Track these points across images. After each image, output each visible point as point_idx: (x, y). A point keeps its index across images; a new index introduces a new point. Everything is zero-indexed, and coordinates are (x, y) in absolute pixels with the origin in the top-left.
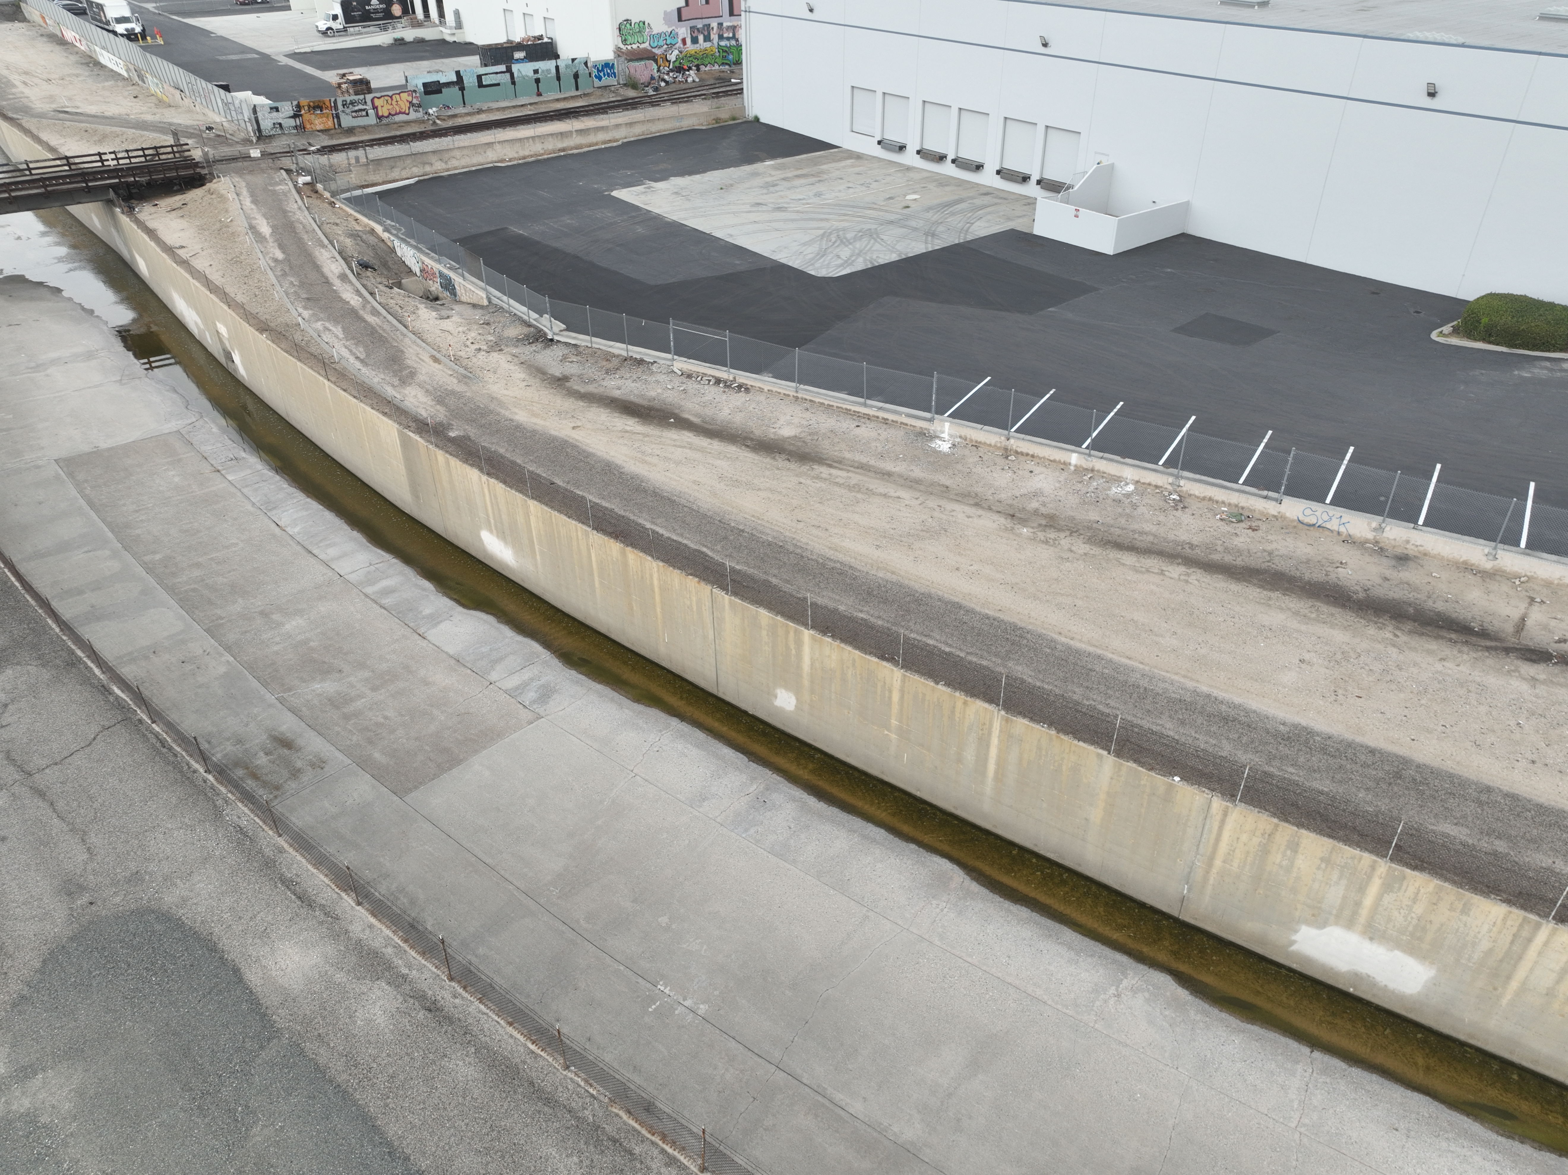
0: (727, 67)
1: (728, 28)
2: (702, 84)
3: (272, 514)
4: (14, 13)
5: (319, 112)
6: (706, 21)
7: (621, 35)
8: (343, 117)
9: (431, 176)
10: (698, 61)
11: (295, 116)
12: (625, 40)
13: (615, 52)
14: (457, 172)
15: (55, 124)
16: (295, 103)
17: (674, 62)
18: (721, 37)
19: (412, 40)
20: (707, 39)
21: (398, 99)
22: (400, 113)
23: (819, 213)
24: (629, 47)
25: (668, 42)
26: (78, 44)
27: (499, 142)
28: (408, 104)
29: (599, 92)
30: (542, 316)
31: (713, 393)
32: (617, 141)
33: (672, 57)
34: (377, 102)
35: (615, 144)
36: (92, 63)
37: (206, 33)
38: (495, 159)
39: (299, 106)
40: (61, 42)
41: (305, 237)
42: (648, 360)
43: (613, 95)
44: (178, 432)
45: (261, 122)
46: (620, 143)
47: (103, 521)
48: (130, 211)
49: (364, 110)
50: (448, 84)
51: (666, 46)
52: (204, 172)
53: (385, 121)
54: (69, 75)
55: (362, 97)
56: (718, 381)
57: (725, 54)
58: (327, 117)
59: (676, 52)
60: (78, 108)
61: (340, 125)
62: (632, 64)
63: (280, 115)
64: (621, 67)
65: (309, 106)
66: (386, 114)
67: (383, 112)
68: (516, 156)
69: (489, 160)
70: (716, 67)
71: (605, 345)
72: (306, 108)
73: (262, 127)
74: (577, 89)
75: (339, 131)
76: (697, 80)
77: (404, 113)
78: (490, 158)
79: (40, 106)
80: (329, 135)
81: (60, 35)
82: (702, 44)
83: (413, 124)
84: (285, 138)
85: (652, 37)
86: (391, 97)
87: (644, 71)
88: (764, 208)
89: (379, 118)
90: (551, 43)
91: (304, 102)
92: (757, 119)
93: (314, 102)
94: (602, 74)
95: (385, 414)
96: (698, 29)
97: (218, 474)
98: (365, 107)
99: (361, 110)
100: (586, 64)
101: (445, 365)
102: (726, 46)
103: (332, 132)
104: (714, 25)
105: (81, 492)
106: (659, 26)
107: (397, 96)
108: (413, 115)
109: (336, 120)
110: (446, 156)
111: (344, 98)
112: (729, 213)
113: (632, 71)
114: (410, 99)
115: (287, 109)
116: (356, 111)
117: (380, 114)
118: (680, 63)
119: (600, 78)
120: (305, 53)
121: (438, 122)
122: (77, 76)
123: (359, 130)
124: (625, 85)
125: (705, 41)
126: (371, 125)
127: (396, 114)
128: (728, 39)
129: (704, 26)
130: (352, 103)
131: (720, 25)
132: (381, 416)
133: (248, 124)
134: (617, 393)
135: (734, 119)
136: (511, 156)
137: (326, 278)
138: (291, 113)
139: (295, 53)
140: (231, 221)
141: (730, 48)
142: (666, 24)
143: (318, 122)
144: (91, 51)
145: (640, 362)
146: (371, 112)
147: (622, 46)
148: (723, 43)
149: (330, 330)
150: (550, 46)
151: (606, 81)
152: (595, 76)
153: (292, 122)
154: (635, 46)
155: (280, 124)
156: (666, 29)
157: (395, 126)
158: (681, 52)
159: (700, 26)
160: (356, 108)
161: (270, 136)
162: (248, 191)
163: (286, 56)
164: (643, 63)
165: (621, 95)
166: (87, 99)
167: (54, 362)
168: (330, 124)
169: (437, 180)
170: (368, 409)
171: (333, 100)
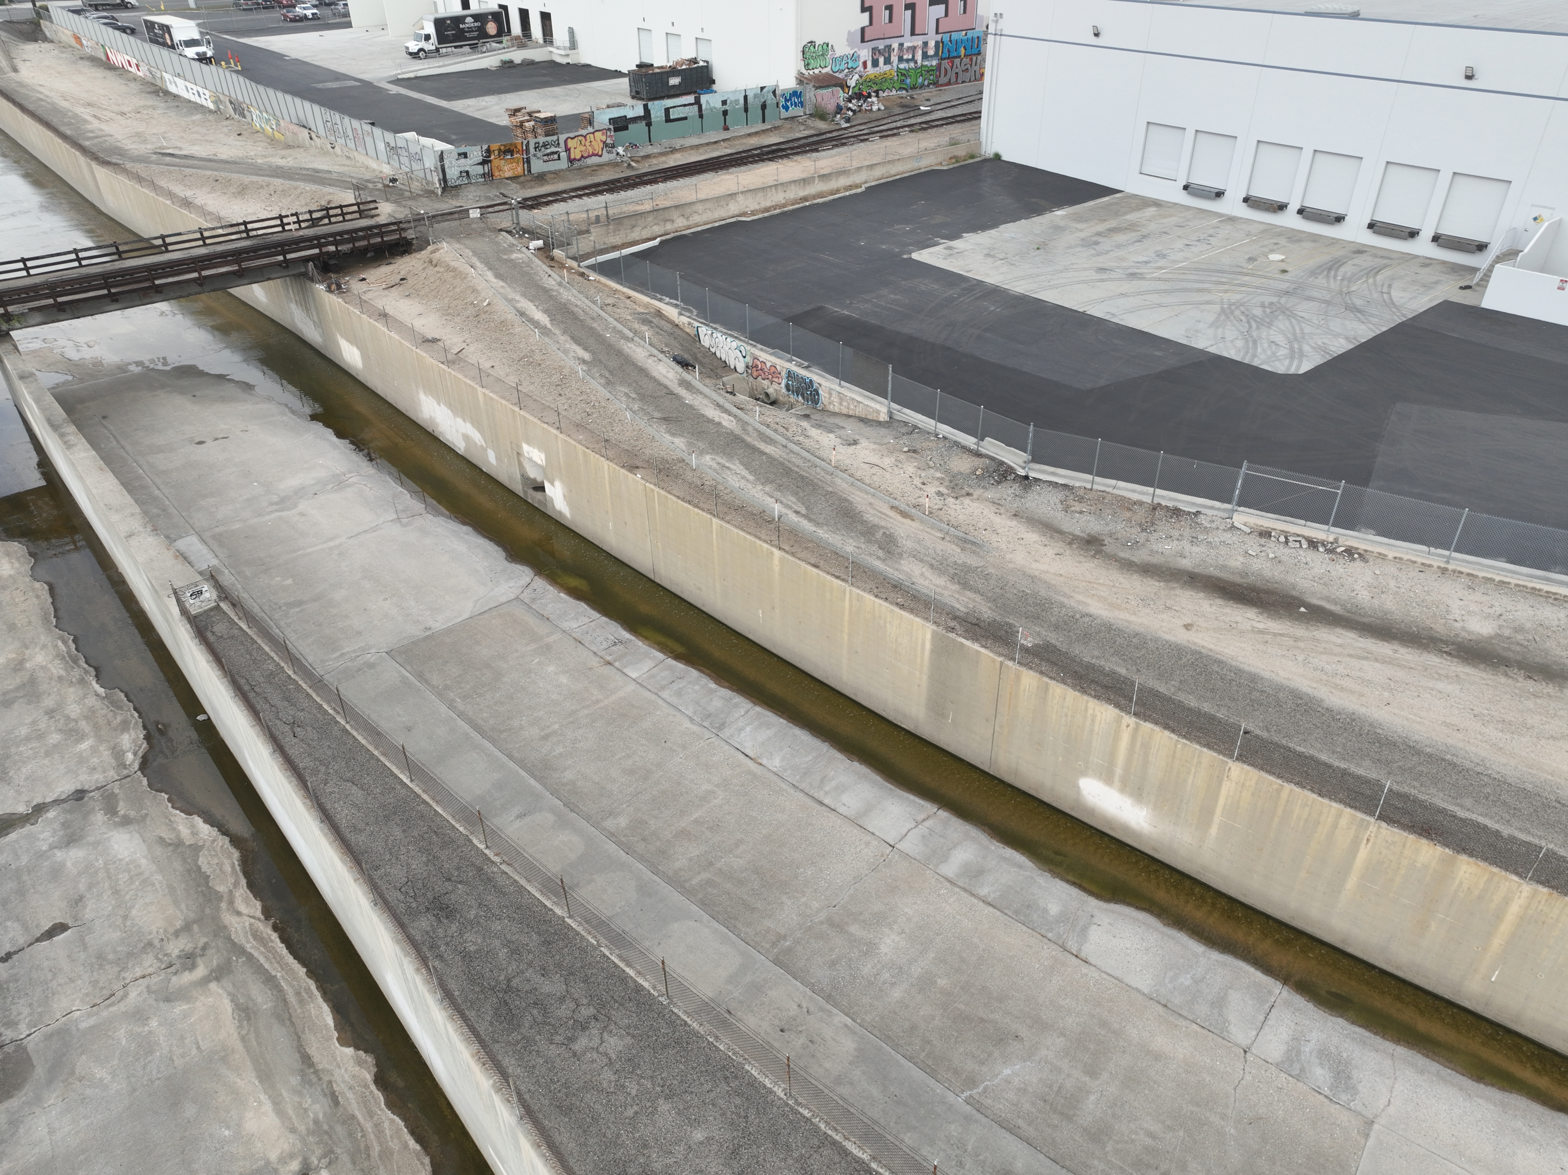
0: (904, 92)
1: (909, 48)
2: (888, 113)
3: (726, 733)
4: (34, 32)
5: (509, 157)
6: (888, 42)
7: (804, 58)
8: (533, 161)
9: (672, 235)
10: (876, 86)
11: (483, 163)
12: (808, 64)
13: (797, 78)
14: (699, 229)
15: (170, 172)
16: (485, 147)
17: (854, 87)
18: (901, 59)
19: (519, 62)
20: (888, 61)
21: (592, 139)
22: (594, 155)
23: (1182, 280)
24: (811, 72)
25: (850, 66)
26: (133, 70)
27: (742, 192)
28: (601, 145)
29: (788, 125)
30: (983, 440)
31: (1318, 562)
32: (857, 186)
33: (852, 83)
34: (571, 144)
35: (859, 190)
36: (160, 92)
37: (278, 57)
38: (737, 212)
39: (488, 151)
40: (108, 65)
41: (595, 325)
42: (1186, 509)
43: (802, 128)
44: (517, 598)
45: (447, 170)
46: (863, 189)
47: (510, 757)
48: (337, 289)
49: (556, 153)
50: (635, 120)
51: (847, 70)
52: (410, 234)
53: (577, 165)
54: (143, 107)
55: (555, 138)
56: (1313, 544)
57: (903, 78)
58: (518, 163)
59: (856, 77)
60: (180, 149)
61: (529, 171)
62: (820, 91)
63: (468, 161)
64: (811, 94)
65: (500, 150)
66: (578, 157)
67: (576, 154)
68: (757, 207)
69: (731, 214)
70: (894, 92)
71: (1105, 485)
72: (496, 153)
73: (448, 177)
74: (764, 121)
75: (529, 178)
76: (883, 108)
77: (597, 155)
78: (731, 211)
79: (134, 147)
80: (520, 183)
81: (104, 58)
82: (883, 67)
83: (606, 168)
84: (472, 188)
85: (834, 60)
86: (585, 137)
87: (832, 98)
88: (1113, 275)
89: (571, 161)
90: (707, 67)
91: (495, 146)
92: (997, 157)
93: (505, 146)
94: (789, 104)
95: (902, 607)
96: (879, 51)
97: (609, 667)
98: (557, 149)
99: (553, 153)
100: (774, 92)
101: (922, 522)
102: (905, 69)
103: (522, 179)
104: (895, 46)
105: (451, 706)
106: (842, 49)
107: (591, 136)
108: (606, 157)
109: (526, 165)
110: (688, 211)
111: (537, 140)
112: (1079, 282)
113: (819, 100)
114: (604, 138)
115: (476, 153)
116: (548, 155)
117: (572, 157)
118: (860, 89)
119: (786, 108)
120: (409, 79)
121: (633, 164)
122: (154, 108)
123: (549, 176)
124: (811, 115)
125: (885, 64)
126: (562, 170)
127: (589, 156)
128: (908, 61)
129: (885, 47)
130: (545, 145)
131: (901, 45)
132: (897, 610)
133: (434, 174)
134: (1185, 564)
135: (972, 157)
136: (752, 208)
137: (666, 387)
138: (480, 159)
139: (398, 79)
140: (489, 304)
141: (908, 71)
142: (849, 45)
143: (508, 168)
144: (154, 77)
145: (1176, 512)
146: (563, 155)
147: (804, 71)
148: (902, 66)
149: (728, 468)
150: (705, 70)
151: (794, 111)
152: (783, 106)
153: (480, 170)
154: (817, 71)
155: (467, 172)
156: (849, 51)
157: (588, 170)
158: (861, 77)
159: (881, 47)
160: (549, 151)
161: (456, 186)
162: (481, 262)
163: (389, 82)
164: (830, 90)
165: (812, 128)
166: (182, 137)
167: (300, 492)
168: (520, 170)
169: (680, 240)
170: (869, 598)
171: (525, 142)
